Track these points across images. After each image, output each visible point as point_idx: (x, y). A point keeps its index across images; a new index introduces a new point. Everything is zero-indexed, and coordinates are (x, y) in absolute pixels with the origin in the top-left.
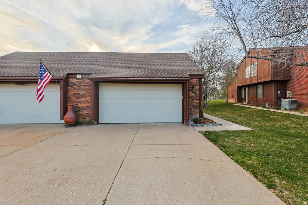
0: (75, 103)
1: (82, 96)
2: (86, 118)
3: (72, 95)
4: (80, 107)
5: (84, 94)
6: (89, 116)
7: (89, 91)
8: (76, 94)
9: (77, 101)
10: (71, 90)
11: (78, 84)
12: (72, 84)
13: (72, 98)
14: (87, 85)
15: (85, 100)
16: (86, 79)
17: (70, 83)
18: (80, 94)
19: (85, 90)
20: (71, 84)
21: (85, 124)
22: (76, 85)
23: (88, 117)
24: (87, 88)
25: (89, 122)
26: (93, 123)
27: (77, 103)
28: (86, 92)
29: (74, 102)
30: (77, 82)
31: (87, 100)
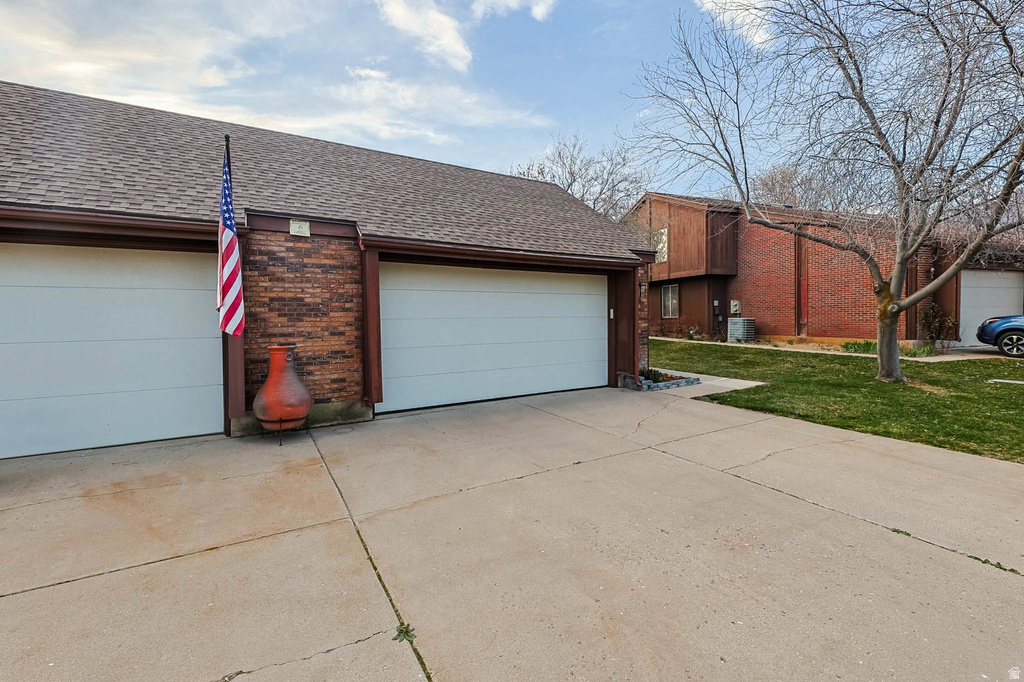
0: (282, 340)
1: (312, 310)
2: (328, 400)
3: (263, 305)
4: (301, 355)
5: (319, 300)
6: (340, 390)
7: (340, 291)
8: (284, 299)
9: (290, 330)
10: (261, 284)
11: (295, 260)
12: (265, 258)
13: (264, 320)
14: (335, 267)
15: (324, 324)
16: (329, 243)
17: (253, 253)
18: (302, 299)
19: (326, 286)
20: (258, 258)
21: (325, 421)
22: (284, 265)
23: (336, 395)
24: (329, 276)
25: (341, 415)
26: (360, 417)
27: (292, 340)
28: (328, 295)
29: (275, 335)
30: (289, 249)
31: (336, 328)
